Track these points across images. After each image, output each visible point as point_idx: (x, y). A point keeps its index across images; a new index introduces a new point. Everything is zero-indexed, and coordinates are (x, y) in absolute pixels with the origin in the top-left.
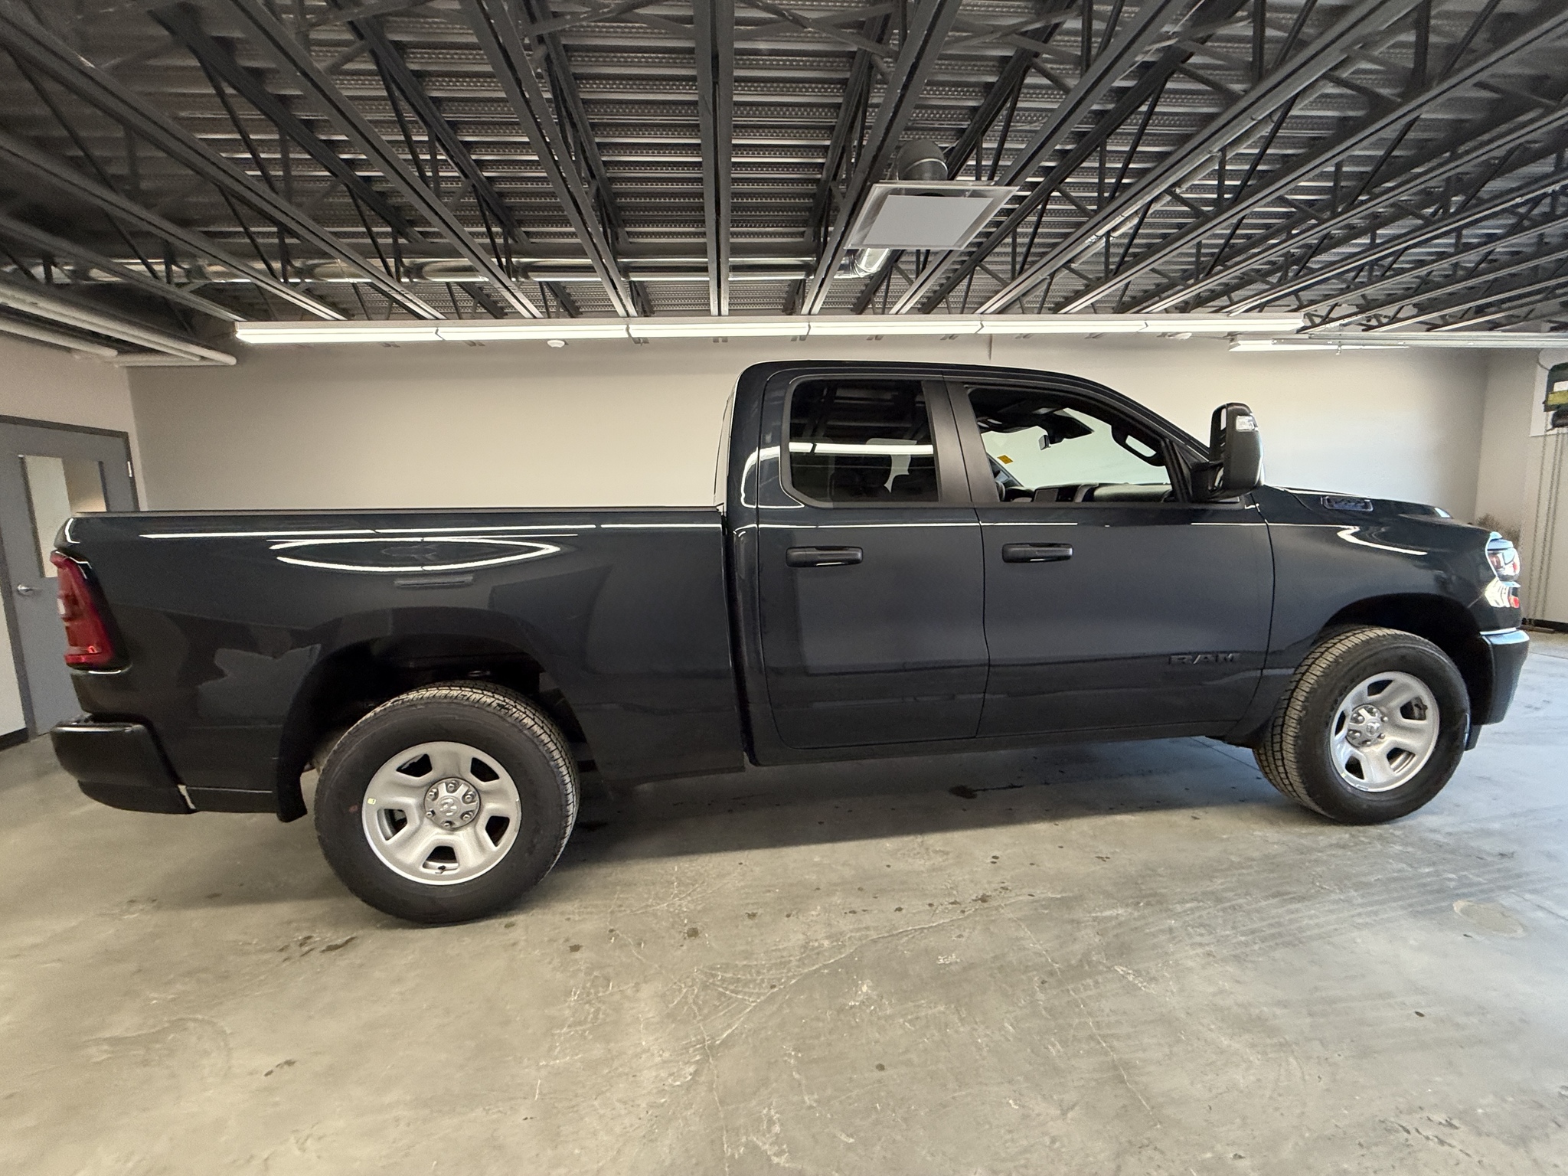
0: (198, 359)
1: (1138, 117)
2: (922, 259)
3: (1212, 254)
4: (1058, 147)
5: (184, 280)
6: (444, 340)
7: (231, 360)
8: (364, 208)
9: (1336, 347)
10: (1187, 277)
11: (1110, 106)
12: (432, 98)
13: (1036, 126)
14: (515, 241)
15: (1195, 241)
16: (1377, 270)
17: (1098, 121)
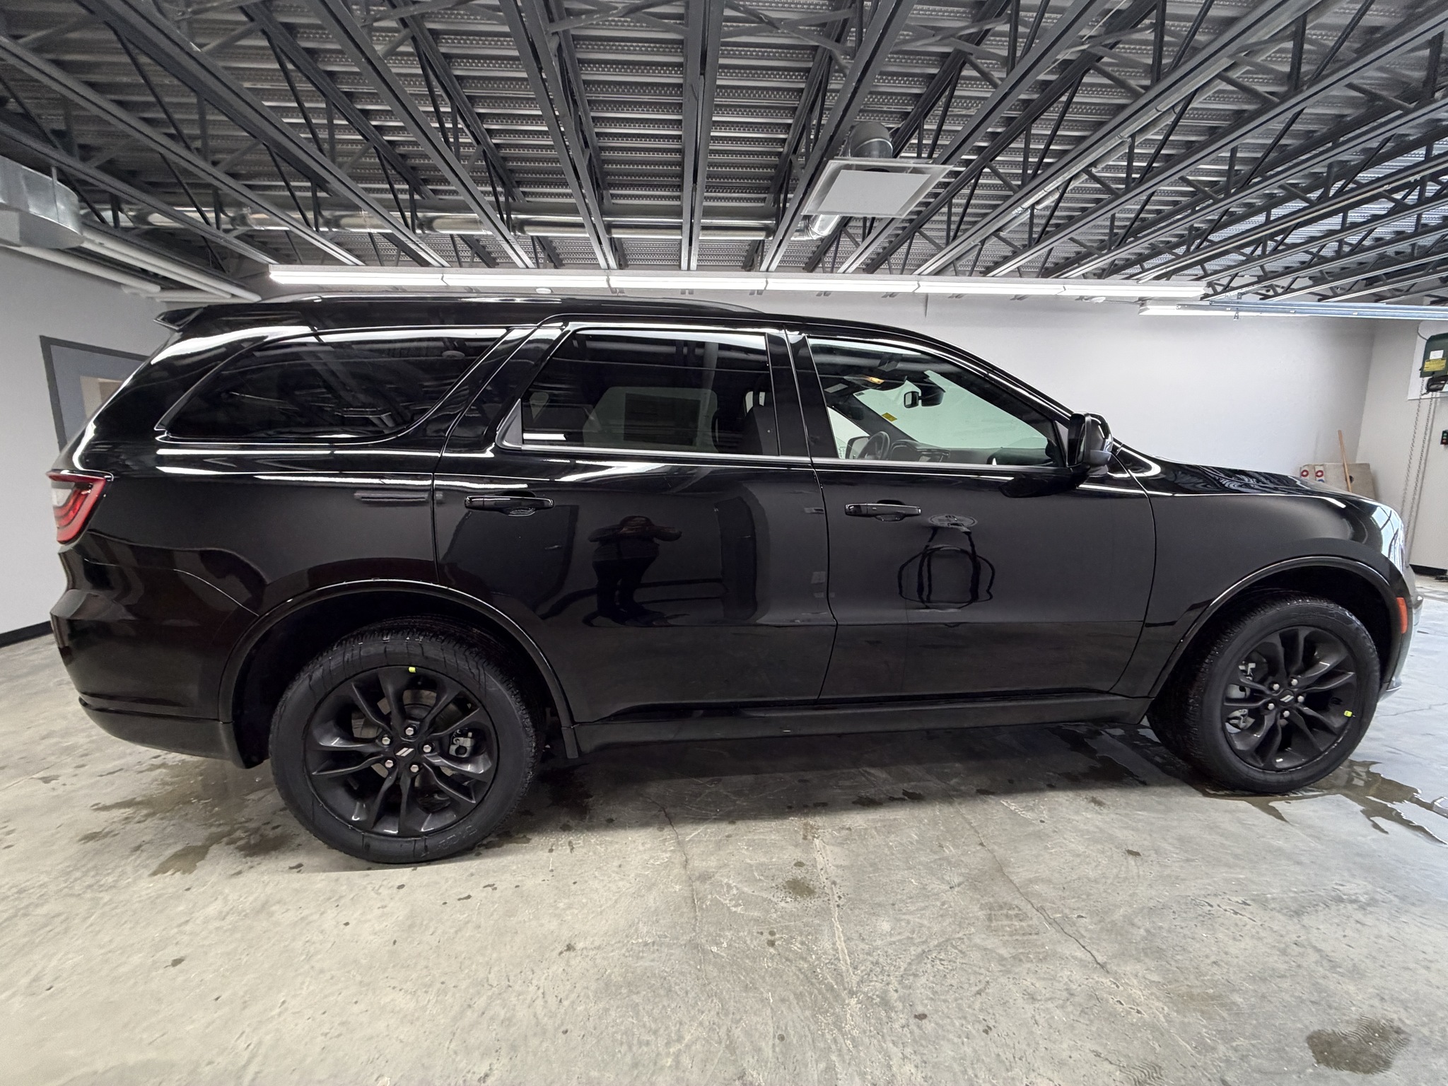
0: (229, 296)
1: (1060, 104)
2: (868, 225)
4: (989, 130)
5: (230, 227)
6: (447, 287)
8: (388, 166)
9: (1233, 314)
10: (1104, 246)
11: (1035, 96)
12: (456, 76)
13: (972, 112)
14: (514, 199)
15: (1109, 215)
16: (1271, 245)
17: (1025, 108)
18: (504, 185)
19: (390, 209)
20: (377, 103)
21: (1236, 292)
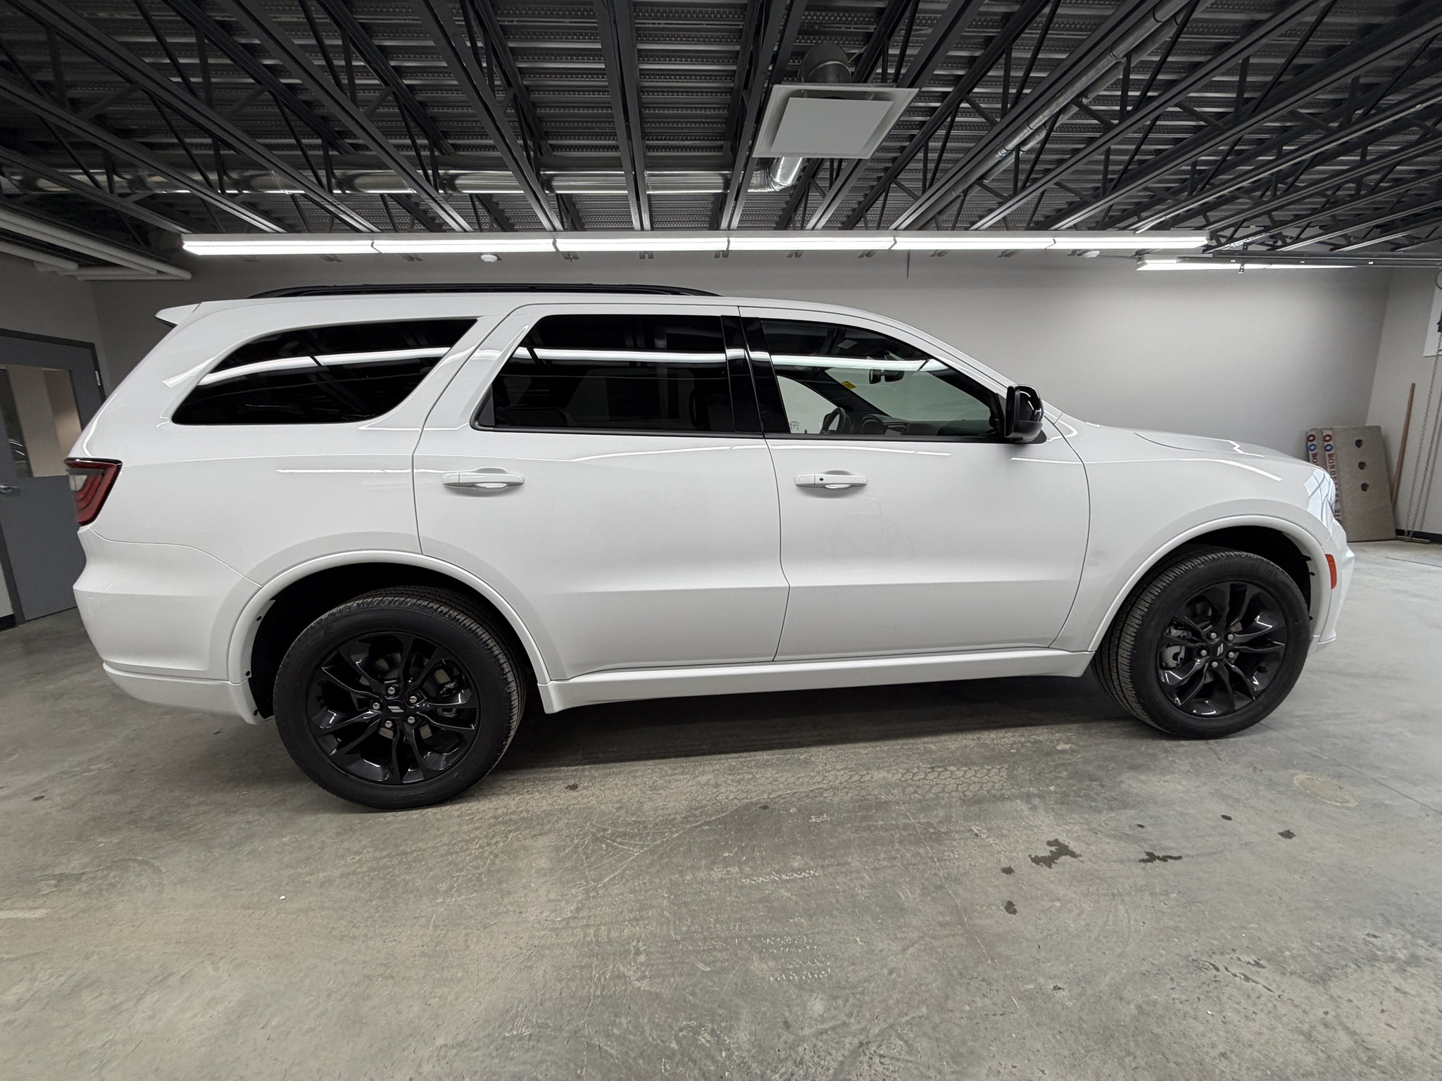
3: (1118, 170)
6: (380, 255)
7: (186, 275)
9: (1237, 266)
16: (1281, 187)
17: (1005, 24)
21: (1241, 242)
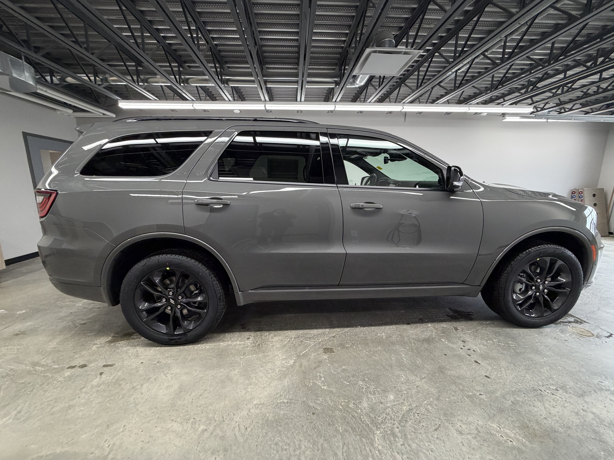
0: (102, 115)
1: (472, 22)
2: (381, 80)
3: (498, 80)
4: (439, 35)
5: (100, 83)
6: (195, 109)
7: (114, 116)
8: (168, 55)
9: (545, 120)
10: (487, 90)
11: (462, 18)
12: (198, 12)
13: (432, 26)
14: (224, 70)
15: (491, 75)
16: (566, 88)
17: (456, 24)
18: (219, 63)
19: (169, 74)
20: (163, 25)
21: (547, 110)
